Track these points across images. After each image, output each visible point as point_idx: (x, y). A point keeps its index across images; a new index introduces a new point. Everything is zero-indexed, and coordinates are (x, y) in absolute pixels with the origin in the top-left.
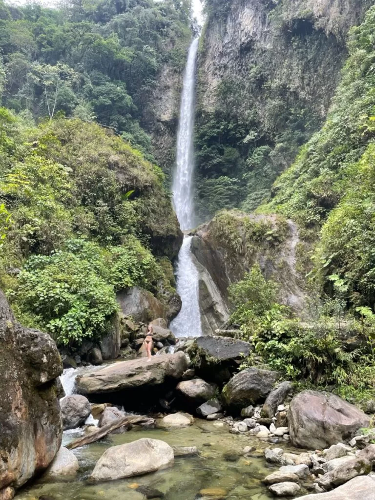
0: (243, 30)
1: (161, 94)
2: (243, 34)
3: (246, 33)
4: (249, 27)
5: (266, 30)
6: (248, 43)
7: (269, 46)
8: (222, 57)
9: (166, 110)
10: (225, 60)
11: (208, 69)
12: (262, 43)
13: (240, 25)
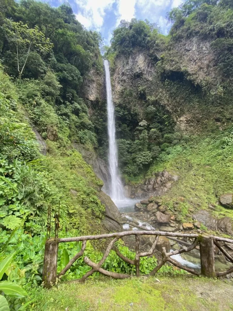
0: (138, 66)
1: (89, 83)
2: (138, 68)
3: (139, 68)
4: (142, 66)
5: (149, 70)
6: (139, 73)
7: (150, 79)
8: (124, 75)
9: (92, 94)
10: (125, 78)
11: (115, 79)
12: (147, 76)
13: (137, 63)
